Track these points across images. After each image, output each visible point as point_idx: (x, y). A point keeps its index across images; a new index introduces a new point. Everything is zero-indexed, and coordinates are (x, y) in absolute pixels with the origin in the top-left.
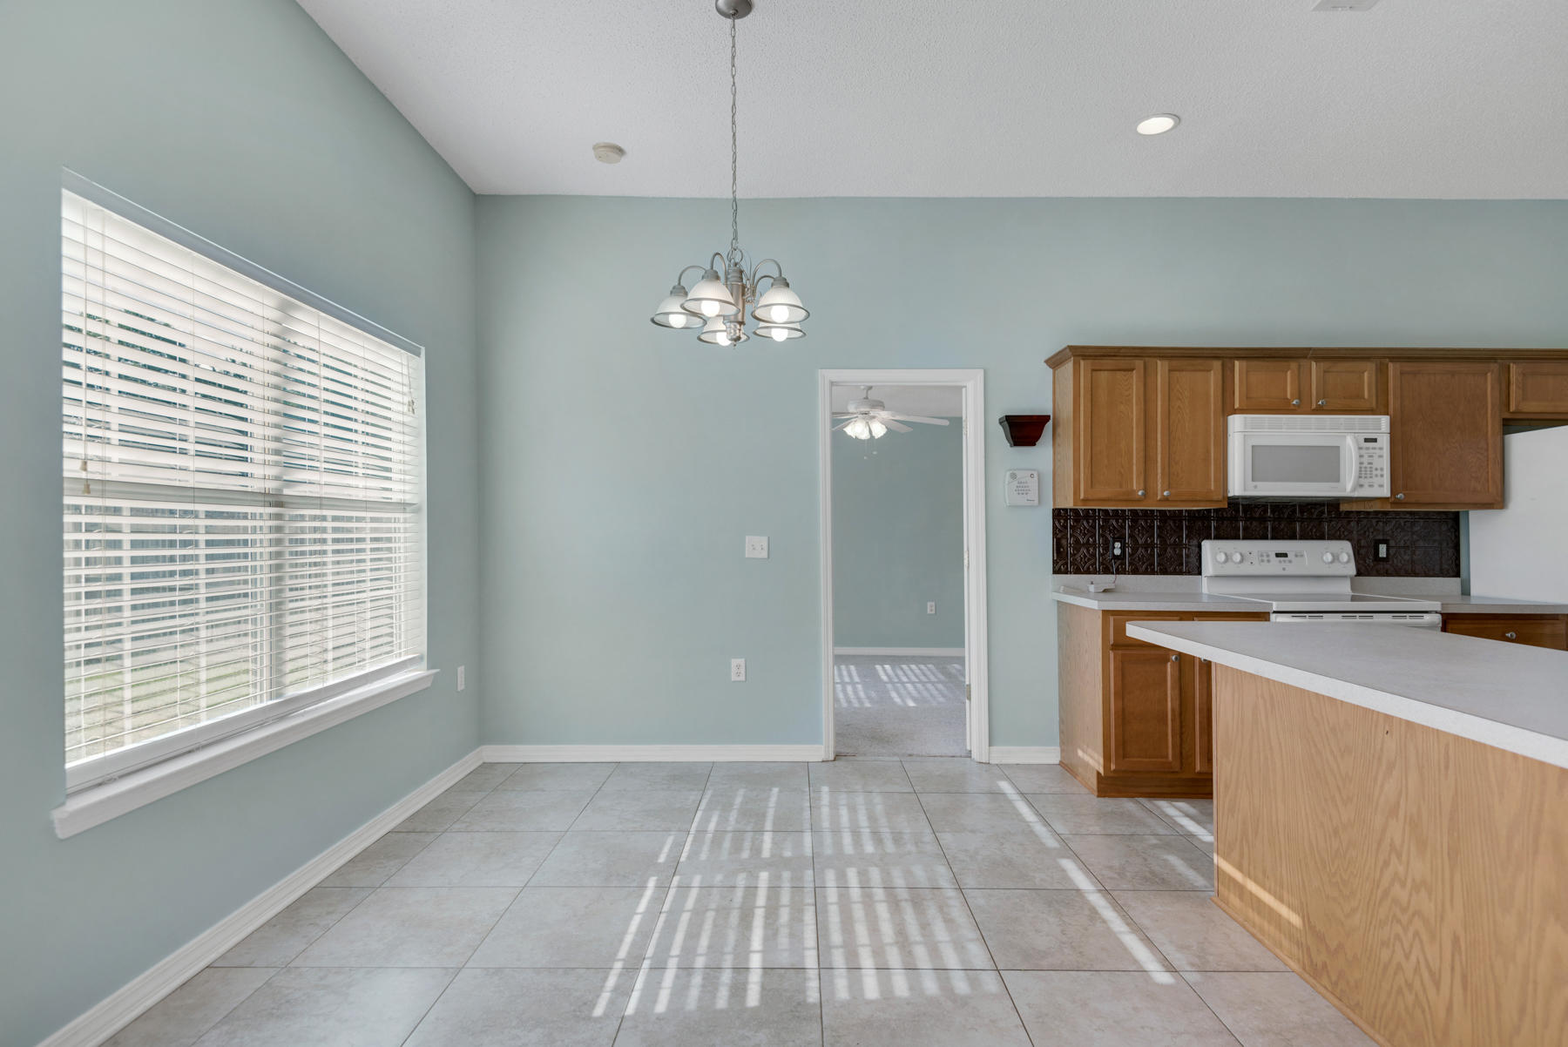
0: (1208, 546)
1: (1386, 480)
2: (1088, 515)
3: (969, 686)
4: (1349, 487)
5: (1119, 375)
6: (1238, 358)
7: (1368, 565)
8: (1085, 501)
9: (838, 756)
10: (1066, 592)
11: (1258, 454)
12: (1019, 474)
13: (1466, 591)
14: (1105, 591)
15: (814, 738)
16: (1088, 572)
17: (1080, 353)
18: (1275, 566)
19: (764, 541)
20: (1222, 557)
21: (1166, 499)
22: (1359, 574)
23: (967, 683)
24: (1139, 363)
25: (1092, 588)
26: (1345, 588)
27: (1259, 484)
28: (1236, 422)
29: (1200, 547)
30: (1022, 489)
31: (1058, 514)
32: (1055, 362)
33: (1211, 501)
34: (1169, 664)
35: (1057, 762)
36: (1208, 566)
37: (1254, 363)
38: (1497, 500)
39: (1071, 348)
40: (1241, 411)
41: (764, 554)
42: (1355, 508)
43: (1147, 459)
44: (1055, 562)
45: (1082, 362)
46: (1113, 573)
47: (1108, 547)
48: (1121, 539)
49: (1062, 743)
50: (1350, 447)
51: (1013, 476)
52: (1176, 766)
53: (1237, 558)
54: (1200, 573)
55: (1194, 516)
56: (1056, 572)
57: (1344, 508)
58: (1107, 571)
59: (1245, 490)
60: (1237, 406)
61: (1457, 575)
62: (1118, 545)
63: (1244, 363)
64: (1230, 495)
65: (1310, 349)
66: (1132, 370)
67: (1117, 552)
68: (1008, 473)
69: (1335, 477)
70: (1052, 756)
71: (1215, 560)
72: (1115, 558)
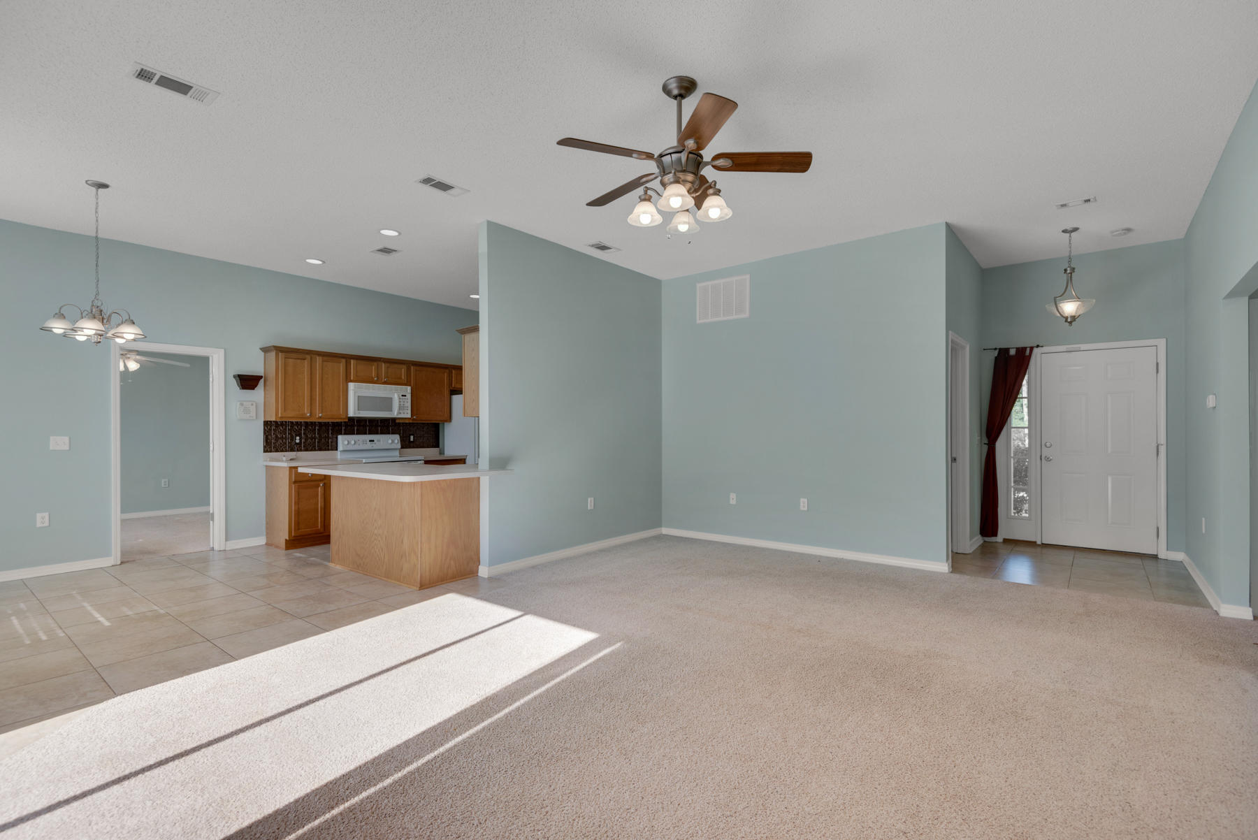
0: (340, 437)
1: (409, 411)
2: (282, 424)
3: (213, 514)
4: (396, 414)
5: (299, 361)
6: (353, 359)
7: (406, 444)
8: (281, 417)
9: (122, 563)
10: (270, 461)
11: (361, 401)
12: (245, 403)
13: (442, 453)
14: (291, 460)
15: (106, 554)
16: (282, 451)
17: (279, 350)
18: (369, 446)
19: (66, 439)
20: (346, 443)
21: (320, 417)
22: (402, 447)
23: (211, 512)
24: (308, 357)
25: (284, 459)
26: (397, 453)
27: (361, 412)
28: (351, 386)
29: (337, 438)
30: (246, 411)
31: (266, 423)
32: (265, 350)
33: (341, 418)
34: (320, 488)
35: (264, 543)
36: (340, 447)
37: (359, 361)
38: (449, 419)
39: (274, 347)
40: (351, 381)
41: (67, 448)
42: (401, 421)
43: (312, 399)
44: (265, 447)
45: (280, 354)
46: (295, 451)
47: (293, 439)
48: (300, 435)
49: (267, 534)
50: (396, 397)
51: (242, 405)
52: (322, 530)
53: (353, 442)
54: (337, 450)
55: (334, 425)
56: (265, 451)
57: (397, 421)
58: (292, 450)
59: (355, 414)
60: (352, 378)
61: (437, 445)
62: (298, 438)
63: (355, 361)
64: (348, 416)
65: (382, 358)
66: (304, 359)
67: (298, 441)
68: (239, 403)
69: (390, 409)
70: (262, 541)
71: (343, 443)
72: (296, 444)
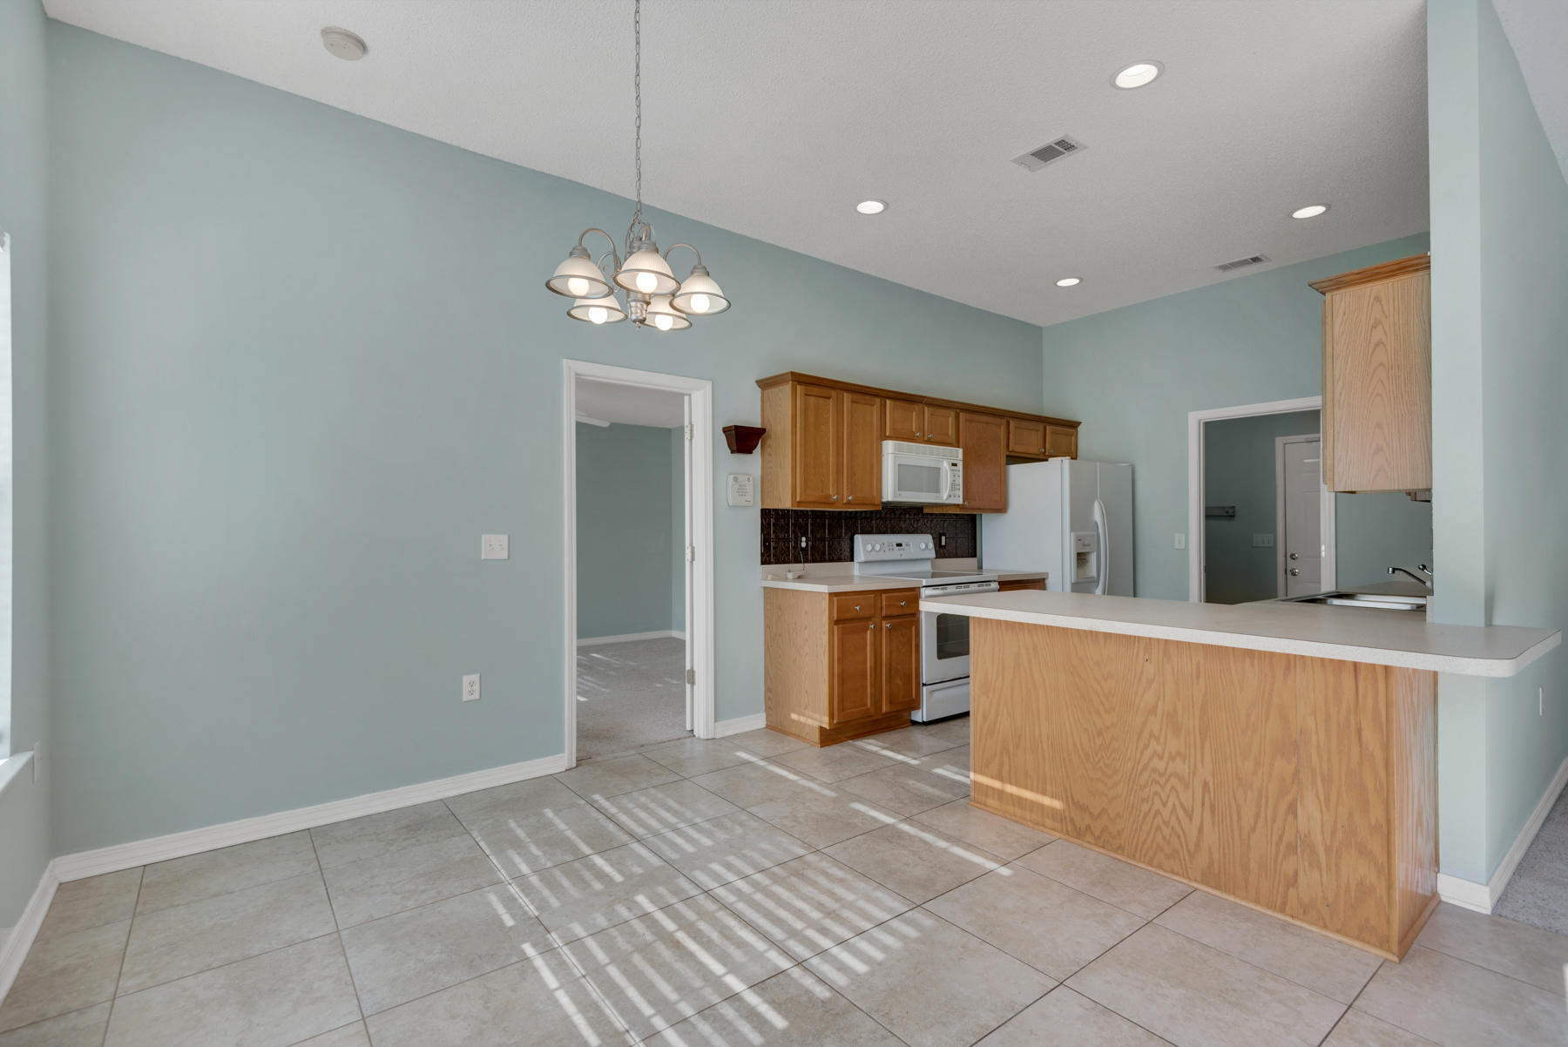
0: (859, 539)
1: (961, 493)
3: (692, 672)
4: (945, 496)
5: (822, 400)
6: (890, 398)
7: (942, 552)
8: (799, 503)
9: (580, 761)
10: (773, 580)
11: (902, 469)
12: (740, 478)
13: (980, 567)
14: (799, 577)
15: (557, 749)
16: (784, 562)
17: (801, 380)
18: (896, 554)
19: (504, 539)
20: (869, 547)
21: (849, 503)
22: (937, 557)
23: (688, 667)
24: (833, 393)
25: (790, 576)
26: (927, 567)
27: (903, 493)
28: (889, 446)
29: (852, 541)
30: (741, 491)
31: (765, 513)
32: (765, 384)
33: (874, 505)
34: (869, 632)
35: (764, 726)
36: (860, 554)
37: (898, 403)
38: (1001, 507)
39: (793, 374)
40: (890, 438)
41: (504, 555)
42: (936, 511)
43: (839, 471)
44: (762, 555)
45: (798, 387)
46: (801, 562)
47: (798, 541)
48: (805, 534)
49: (768, 709)
50: (946, 465)
51: (736, 479)
52: (872, 711)
53: (878, 547)
54: (852, 560)
55: (854, 516)
56: (764, 562)
57: (926, 511)
58: (797, 561)
59: (895, 497)
60: (888, 434)
61: (974, 555)
62: (804, 539)
63: (892, 402)
64: (884, 500)
65: (925, 397)
66: (829, 398)
67: (804, 545)
68: (732, 477)
69: (936, 489)
70: (758, 721)
71: (865, 550)
72: (803, 549)
